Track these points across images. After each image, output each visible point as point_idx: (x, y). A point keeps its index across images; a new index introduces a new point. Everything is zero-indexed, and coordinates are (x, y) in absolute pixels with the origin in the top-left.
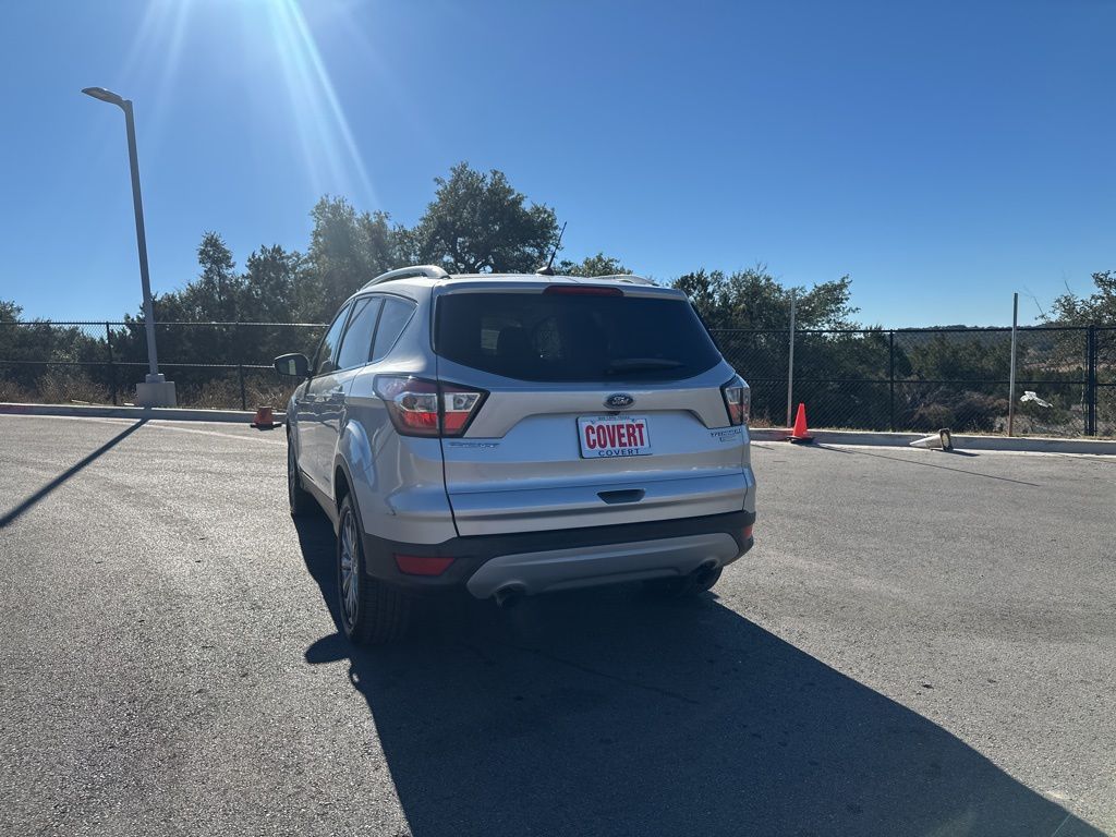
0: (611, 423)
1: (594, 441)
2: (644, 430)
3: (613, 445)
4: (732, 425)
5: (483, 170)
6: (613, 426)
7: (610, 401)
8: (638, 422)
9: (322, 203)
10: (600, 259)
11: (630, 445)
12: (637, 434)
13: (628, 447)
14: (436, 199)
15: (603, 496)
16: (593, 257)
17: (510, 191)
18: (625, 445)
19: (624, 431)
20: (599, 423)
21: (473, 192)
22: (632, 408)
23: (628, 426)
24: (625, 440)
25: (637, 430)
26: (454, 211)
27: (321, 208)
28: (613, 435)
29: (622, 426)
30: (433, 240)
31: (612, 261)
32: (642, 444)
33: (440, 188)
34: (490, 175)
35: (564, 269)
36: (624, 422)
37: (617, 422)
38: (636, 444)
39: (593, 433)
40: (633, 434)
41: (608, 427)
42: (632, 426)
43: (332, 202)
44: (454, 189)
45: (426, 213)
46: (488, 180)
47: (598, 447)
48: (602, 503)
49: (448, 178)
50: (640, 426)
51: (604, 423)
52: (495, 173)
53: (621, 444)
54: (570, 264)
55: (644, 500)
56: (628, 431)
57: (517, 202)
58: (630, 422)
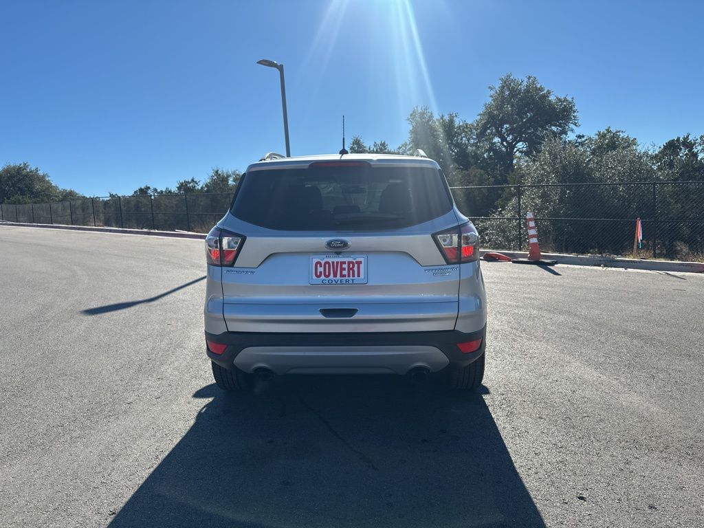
0: (335, 260)
1: (321, 272)
2: (362, 266)
3: (335, 275)
4: (448, 263)
5: (521, 78)
6: (337, 263)
7: (329, 244)
8: (358, 260)
9: (414, 112)
10: (608, 131)
11: (349, 276)
12: (356, 269)
13: (347, 278)
14: (490, 100)
15: (325, 312)
16: (603, 130)
17: (541, 89)
18: (345, 276)
19: (345, 266)
20: (326, 260)
21: (514, 93)
22: (348, 250)
23: (349, 263)
24: (345, 272)
25: (356, 265)
26: (500, 107)
27: (413, 115)
28: (335, 268)
29: (344, 263)
30: (485, 128)
31: (619, 132)
32: (359, 276)
33: (492, 92)
34: (526, 80)
35: (579, 140)
36: (347, 260)
37: (340, 259)
38: (354, 276)
39: (321, 266)
40: (352, 269)
41: (333, 263)
42: (352, 263)
43: (420, 111)
44: (502, 91)
45: (482, 110)
46: (525, 83)
47: (323, 277)
48: (321, 317)
49: (498, 85)
50: (359, 263)
51: (330, 260)
52: (529, 78)
53: (342, 275)
54: (583, 136)
55: (356, 317)
56: (349, 266)
57: (545, 97)
58: (351, 260)
